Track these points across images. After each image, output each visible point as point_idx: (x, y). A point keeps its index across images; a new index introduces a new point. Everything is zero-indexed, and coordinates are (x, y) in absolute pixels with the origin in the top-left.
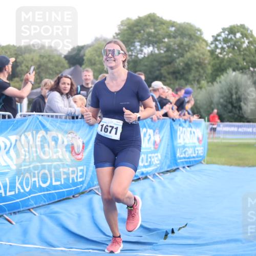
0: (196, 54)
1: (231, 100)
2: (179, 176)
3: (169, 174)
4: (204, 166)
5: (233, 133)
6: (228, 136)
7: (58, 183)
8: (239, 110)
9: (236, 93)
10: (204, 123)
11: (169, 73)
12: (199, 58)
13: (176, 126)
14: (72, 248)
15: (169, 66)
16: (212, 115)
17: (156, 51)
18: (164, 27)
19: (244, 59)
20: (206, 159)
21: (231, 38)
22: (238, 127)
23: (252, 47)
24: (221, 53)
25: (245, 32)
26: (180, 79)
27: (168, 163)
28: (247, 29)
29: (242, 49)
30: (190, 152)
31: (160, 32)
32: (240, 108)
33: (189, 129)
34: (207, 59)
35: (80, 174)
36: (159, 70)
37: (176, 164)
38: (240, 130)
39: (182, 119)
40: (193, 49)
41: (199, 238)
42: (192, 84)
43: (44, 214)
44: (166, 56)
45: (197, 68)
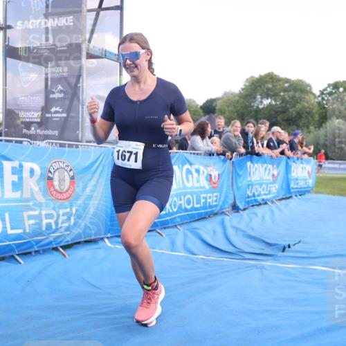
0: (306, 105)
2: (293, 203)
3: (284, 201)
4: (312, 195)
5: (335, 169)
6: (332, 172)
7: (198, 206)
10: (313, 161)
11: (284, 120)
12: (310, 108)
13: (290, 162)
15: (284, 114)
16: (319, 154)
17: (274, 103)
18: (281, 83)
20: (314, 189)
21: (335, 92)
22: (340, 164)
24: (326, 104)
26: (293, 125)
27: (283, 193)
30: (301, 184)
31: (277, 87)
33: (301, 165)
35: (215, 199)
36: (276, 118)
37: (290, 193)
38: (342, 166)
39: (295, 157)
40: (304, 101)
41: (311, 252)
42: (302, 129)
43: (187, 230)
44: (282, 107)
45: (306, 116)
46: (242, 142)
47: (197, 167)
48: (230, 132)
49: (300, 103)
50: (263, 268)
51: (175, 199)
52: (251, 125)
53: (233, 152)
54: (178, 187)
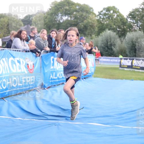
0: (90, 21)
1: (107, 45)
4: (92, 79)
5: (107, 62)
8: (111, 50)
9: (110, 41)
10: (93, 57)
12: (92, 23)
14: (24, 118)
17: (69, 19)
18: (74, 6)
19: (114, 24)
20: (94, 75)
21: (108, 13)
22: (111, 59)
23: (119, 18)
25: (115, 10)
26: (82, 34)
29: (113, 19)
31: (71, 9)
32: (112, 49)
34: (96, 24)
38: (111, 60)
40: (88, 18)
41: (89, 114)
42: (87, 36)
43: (10, 101)
44: (74, 21)
45: (90, 28)
46: (48, 43)
47: (18, 59)
49: (86, 19)
50: (59, 125)
51: (4, 80)
52: (54, 32)
53: (41, 50)
54: (6, 72)
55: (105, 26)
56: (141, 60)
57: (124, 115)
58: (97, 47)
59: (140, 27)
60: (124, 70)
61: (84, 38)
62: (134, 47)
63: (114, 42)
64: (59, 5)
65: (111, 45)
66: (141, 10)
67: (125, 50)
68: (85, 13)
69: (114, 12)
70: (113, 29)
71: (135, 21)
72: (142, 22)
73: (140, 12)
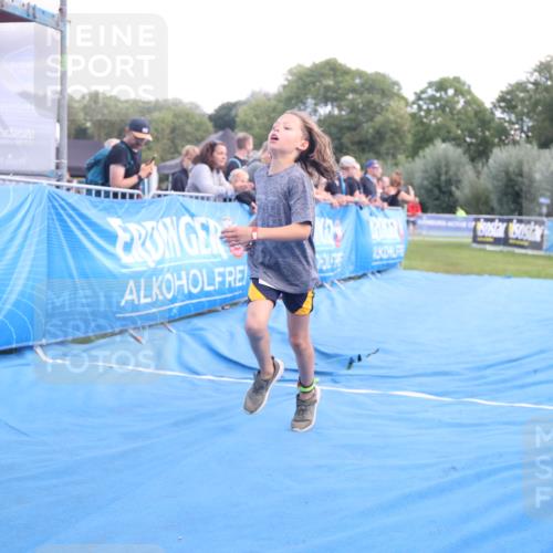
0: (392, 117)
1: (438, 183)
2: (369, 285)
3: (352, 282)
4: (399, 273)
5: (439, 228)
6: (433, 233)
8: (449, 197)
9: (446, 173)
11: (353, 143)
12: (396, 123)
14: (222, 377)
15: (354, 133)
17: (336, 112)
18: (348, 78)
19: (458, 126)
20: (404, 262)
21: (441, 96)
22: (448, 220)
23: (469, 109)
24: (426, 117)
25: (461, 87)
26: (369, 152)
27: (351, 268)
28: (464, 84)
29: (455, 112)
31: (341, 85)
32: (451, 194)
34: (407, 125)
35: (238, 276)
38: (449, 224)
40: (387, 111)
41: (393, 368)
42: (384, 160)
43: (185, 331)
44: (350, 120)
45: (392, 137)
47: (203, 220)
48: (259, 160)
49: (381, 114)
51: (169, 276)
54: (173, 255)
55: (431, 130)
56: (533, 223)
57: (488, 372)
58: (412, 185)
59: (530, 134)
60: (485, 250)
61: (377, 164)
62: (513, 187)
63: (456, 174)
64: (308, 76)
65: (449, 182)
66: (530, 86)
67: (487, 197)
68: (379, 96)
69: (458, 92)
70: (454, 139)
71: (517, 116)
72: (536, 120)
73: (528, 91)
